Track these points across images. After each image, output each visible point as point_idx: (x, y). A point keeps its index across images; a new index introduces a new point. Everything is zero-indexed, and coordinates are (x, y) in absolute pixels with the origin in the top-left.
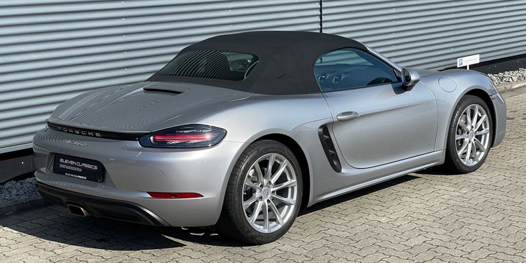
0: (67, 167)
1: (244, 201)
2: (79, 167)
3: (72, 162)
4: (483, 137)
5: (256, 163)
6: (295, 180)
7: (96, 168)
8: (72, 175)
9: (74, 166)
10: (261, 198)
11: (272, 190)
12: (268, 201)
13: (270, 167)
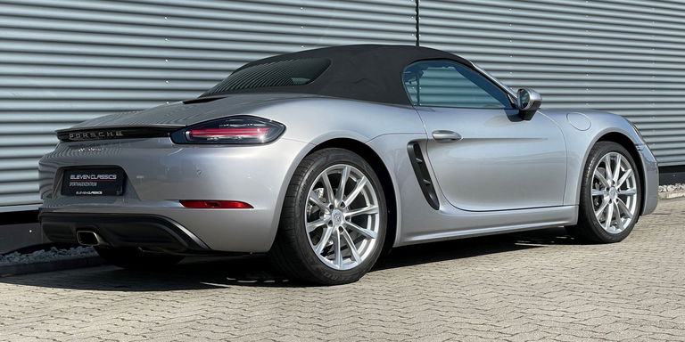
0: (79, 184)
1: (308, 221)
2: (94, 181)
3: (85, 177)
4: (629, 198)
5: (324, 174)
6: (376, 206)
7: (115, 177)
8: (84, 193)
9: (88, 180)
10: (330, 223)
11: (345, 215)
12: (341, 229)
13: (343, 182)
